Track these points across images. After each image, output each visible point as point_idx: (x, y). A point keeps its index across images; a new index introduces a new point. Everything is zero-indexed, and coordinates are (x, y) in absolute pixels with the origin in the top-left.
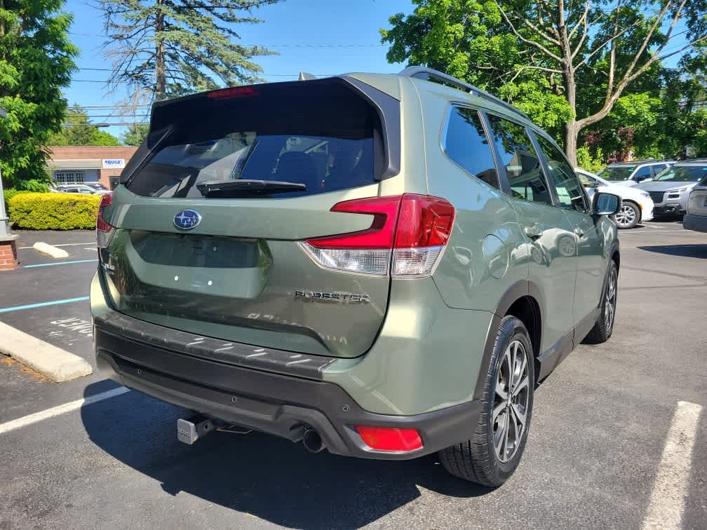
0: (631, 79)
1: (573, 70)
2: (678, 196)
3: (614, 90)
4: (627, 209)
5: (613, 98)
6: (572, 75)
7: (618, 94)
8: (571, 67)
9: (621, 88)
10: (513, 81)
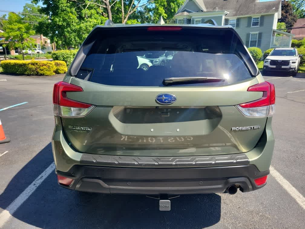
0: (130, 13)
1: (110, 7)
2: (157, 62)
3: (125, 18)
4: (145, 67)
5: (125, 21)
6: (110, 9)
7: (126, 19)
8: (109, 5)
9: (127, 17)
10: (87, 8)
